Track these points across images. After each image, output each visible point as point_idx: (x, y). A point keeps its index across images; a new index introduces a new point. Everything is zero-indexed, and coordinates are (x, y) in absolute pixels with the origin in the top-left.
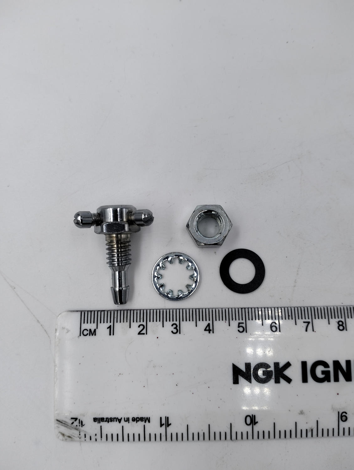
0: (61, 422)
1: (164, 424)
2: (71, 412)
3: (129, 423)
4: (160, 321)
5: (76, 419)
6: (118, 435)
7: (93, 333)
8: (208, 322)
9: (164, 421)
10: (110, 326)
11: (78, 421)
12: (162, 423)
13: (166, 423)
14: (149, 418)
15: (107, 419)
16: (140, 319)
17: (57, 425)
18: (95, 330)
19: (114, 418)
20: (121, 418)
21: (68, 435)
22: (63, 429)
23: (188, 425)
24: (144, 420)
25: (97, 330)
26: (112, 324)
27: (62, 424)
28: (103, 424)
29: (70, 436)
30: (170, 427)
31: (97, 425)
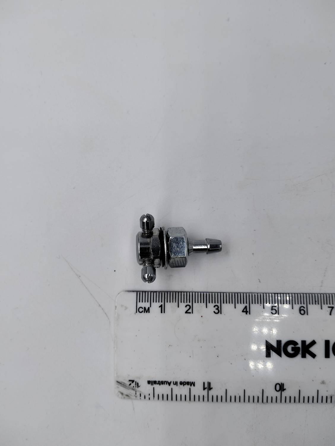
0: (121, 383)
1: (206, 388)
2: (129, 375)
3: (177, 385)
4: (204, 302)
5: (133, 381)
6: (167, 395)
7: (147, 310)
8: (245, 305)
9: (206, 386)
10: (162, 305)
11: (134, 383)
12: (205, 387)
13: (208, 387)
14: (194, 382)
15: (159, 383)
16: (187, 300)
17: (117, 386)
18: (149, 308)
19: (165, 382)
20: (171, 382)
21: (126, 394)
22: (122, 389)
23: (226, 390)
24: (190, 384)
25: (150, 309)
26: (163, 303)
27: (121, 385)
28: (156, 386)
29: (128, 394)
30: (211, 390)
31: (150, 387)
